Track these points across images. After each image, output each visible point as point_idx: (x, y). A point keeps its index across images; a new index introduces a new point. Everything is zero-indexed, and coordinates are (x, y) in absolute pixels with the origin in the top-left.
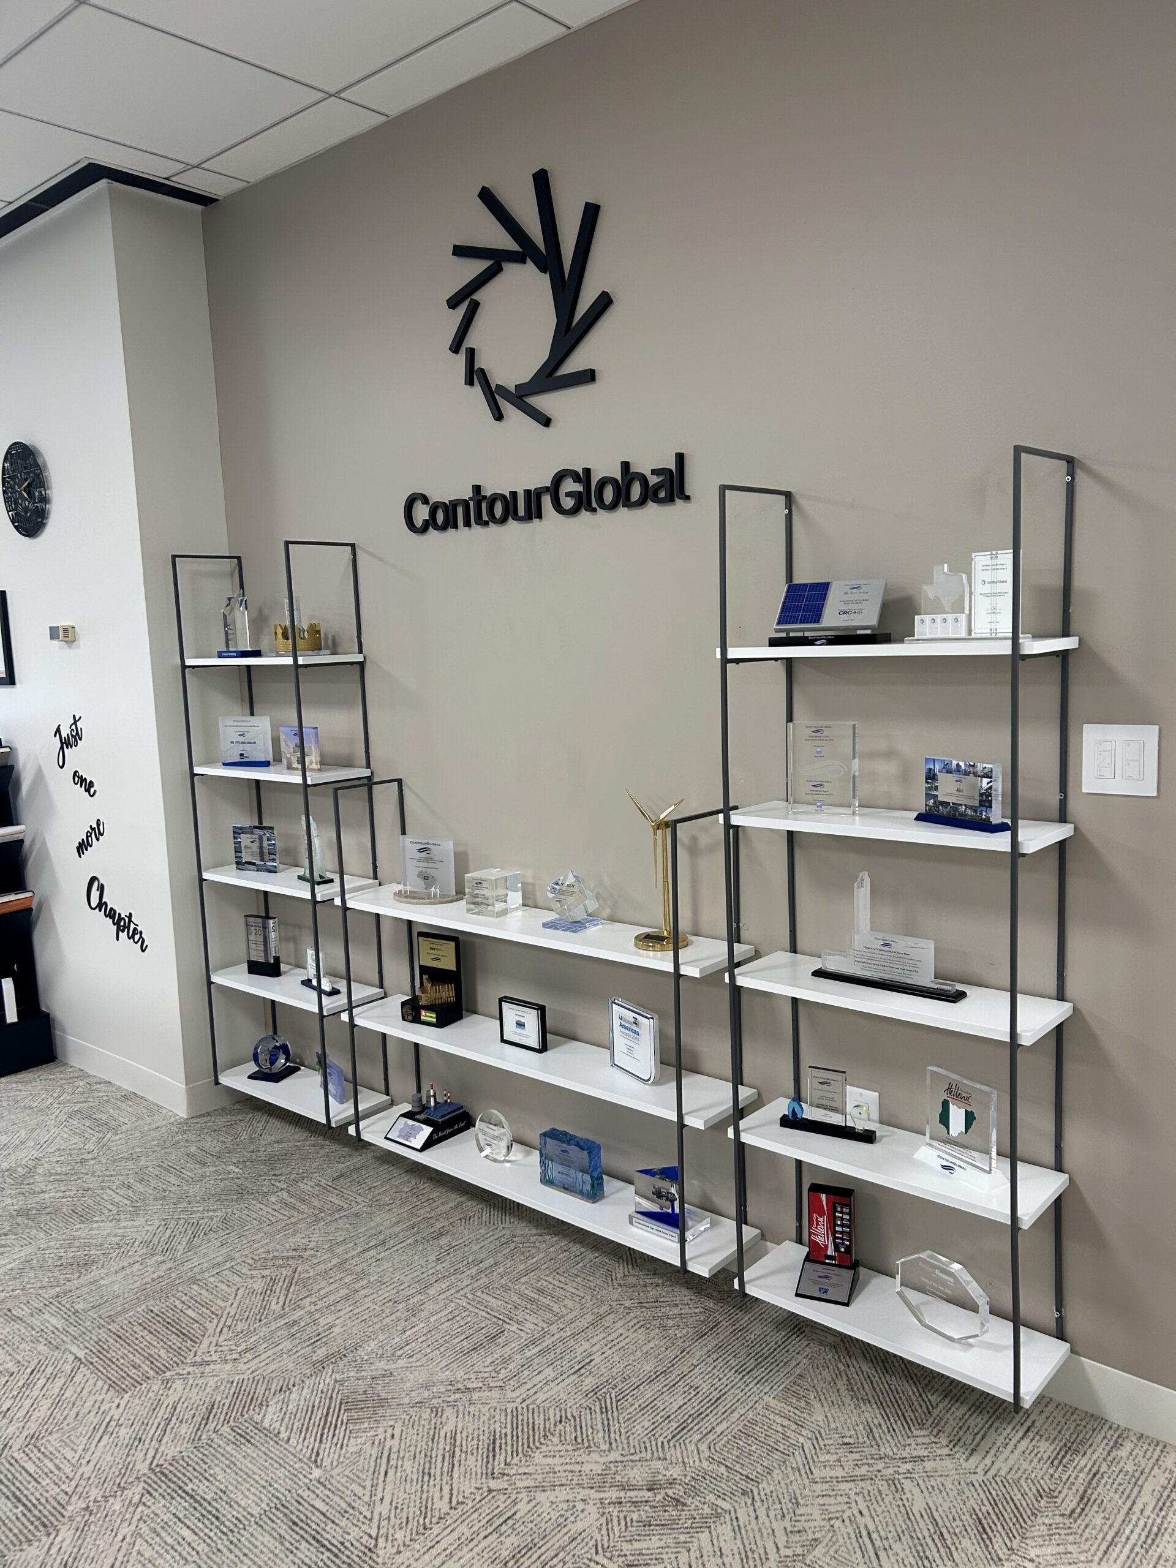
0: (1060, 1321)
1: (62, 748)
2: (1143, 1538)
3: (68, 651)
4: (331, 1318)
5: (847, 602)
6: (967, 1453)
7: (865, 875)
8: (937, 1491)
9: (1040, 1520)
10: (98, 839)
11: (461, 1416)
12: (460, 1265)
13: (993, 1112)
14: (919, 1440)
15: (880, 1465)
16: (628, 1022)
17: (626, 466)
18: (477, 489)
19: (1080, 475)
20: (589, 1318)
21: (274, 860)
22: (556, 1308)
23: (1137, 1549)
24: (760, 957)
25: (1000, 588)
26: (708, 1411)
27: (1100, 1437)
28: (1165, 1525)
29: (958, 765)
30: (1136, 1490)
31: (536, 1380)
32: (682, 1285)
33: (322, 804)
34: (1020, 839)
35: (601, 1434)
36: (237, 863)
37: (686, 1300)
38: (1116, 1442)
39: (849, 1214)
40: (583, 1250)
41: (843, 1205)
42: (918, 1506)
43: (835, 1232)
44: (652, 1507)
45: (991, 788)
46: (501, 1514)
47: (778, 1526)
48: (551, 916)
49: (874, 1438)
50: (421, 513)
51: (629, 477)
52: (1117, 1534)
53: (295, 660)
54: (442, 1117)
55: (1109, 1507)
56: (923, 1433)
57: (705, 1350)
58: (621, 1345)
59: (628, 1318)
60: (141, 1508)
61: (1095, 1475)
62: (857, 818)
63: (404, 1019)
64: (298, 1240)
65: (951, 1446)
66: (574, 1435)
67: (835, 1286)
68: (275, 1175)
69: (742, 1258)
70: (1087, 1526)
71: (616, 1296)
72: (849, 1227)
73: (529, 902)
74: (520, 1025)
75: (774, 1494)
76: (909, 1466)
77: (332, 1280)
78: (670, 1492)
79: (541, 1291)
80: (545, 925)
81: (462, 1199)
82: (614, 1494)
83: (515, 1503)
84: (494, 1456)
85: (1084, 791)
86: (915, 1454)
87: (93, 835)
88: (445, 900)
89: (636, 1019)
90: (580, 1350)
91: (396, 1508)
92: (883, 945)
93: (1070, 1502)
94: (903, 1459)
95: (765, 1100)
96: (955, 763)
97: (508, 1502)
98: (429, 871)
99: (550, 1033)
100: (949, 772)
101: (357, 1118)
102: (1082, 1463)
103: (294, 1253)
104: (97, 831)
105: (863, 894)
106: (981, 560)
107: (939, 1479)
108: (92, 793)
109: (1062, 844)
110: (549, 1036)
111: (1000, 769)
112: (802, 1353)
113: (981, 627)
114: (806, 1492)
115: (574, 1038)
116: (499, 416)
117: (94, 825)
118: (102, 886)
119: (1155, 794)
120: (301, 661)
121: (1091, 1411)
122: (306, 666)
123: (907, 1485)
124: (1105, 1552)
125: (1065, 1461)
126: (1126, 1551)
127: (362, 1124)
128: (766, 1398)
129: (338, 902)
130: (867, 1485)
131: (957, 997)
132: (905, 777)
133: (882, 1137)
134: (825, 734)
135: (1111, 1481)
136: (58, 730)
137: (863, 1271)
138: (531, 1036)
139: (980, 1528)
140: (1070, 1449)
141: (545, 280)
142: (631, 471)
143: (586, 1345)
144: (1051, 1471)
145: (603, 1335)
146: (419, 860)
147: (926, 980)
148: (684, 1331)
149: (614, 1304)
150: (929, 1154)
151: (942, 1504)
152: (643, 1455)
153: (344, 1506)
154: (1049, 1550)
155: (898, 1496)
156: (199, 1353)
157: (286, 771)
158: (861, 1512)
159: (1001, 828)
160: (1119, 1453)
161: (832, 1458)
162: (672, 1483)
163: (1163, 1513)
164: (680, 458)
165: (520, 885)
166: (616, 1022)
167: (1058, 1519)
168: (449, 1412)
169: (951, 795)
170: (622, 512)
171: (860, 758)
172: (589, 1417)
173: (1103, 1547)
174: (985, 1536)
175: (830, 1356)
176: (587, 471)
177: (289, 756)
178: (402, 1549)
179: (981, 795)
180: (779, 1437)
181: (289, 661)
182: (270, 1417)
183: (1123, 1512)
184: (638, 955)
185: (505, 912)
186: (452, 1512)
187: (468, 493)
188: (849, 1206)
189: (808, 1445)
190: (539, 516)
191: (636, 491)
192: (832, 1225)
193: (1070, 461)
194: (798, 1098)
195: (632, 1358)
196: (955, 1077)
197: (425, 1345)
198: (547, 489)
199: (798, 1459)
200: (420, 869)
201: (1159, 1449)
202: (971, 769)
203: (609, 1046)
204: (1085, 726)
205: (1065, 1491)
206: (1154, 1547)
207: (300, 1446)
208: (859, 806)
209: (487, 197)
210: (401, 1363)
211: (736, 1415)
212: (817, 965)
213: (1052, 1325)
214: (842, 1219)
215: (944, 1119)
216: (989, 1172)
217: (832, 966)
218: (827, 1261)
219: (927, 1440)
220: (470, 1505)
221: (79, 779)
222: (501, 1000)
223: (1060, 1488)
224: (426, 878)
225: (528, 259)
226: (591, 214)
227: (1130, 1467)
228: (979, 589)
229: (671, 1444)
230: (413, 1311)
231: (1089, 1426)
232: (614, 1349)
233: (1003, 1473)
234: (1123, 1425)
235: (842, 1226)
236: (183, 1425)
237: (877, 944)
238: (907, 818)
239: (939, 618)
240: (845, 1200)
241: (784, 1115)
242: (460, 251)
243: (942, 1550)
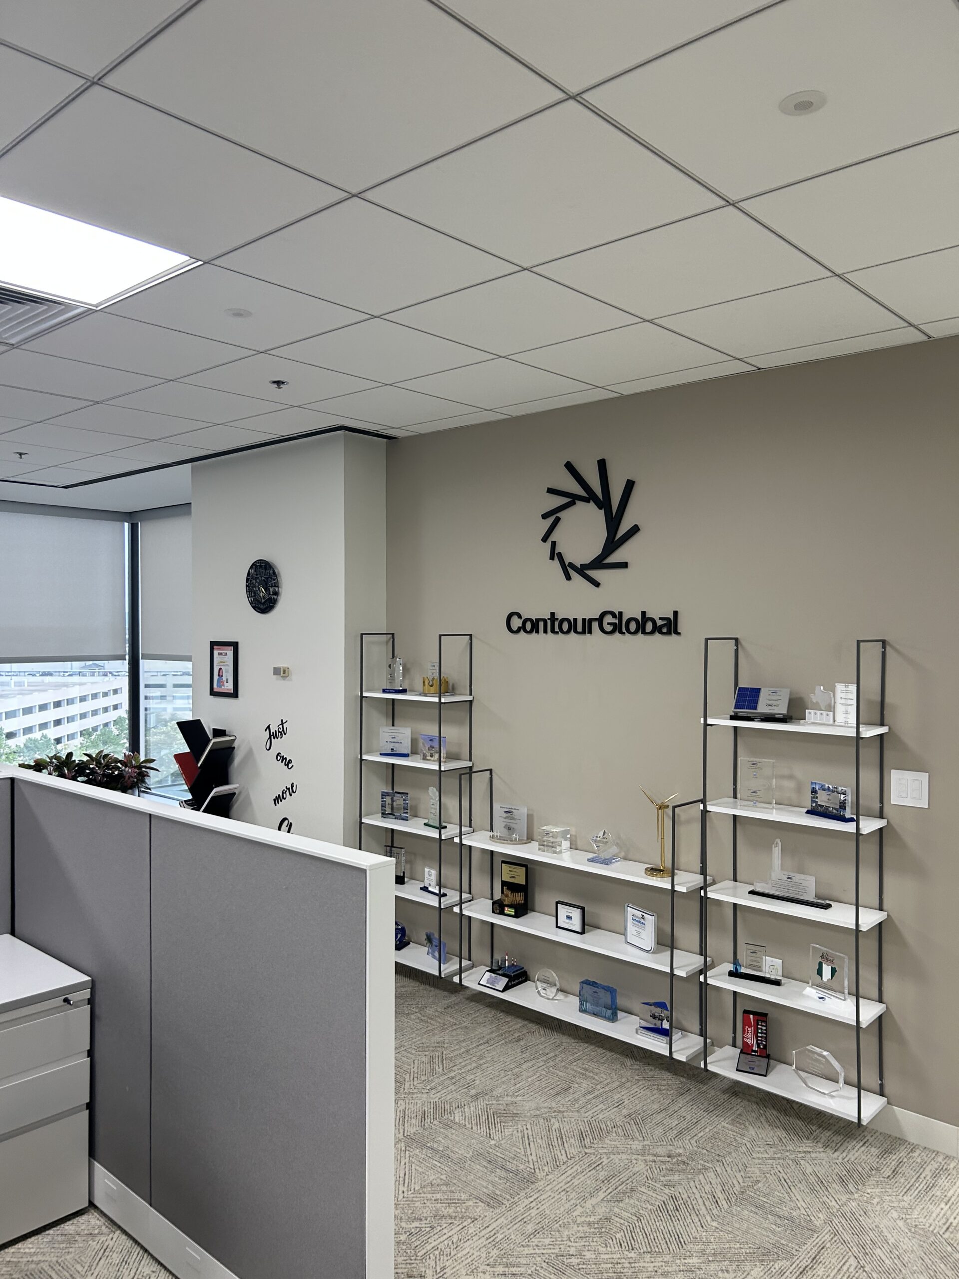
0: (881, 1086)
1: (270, 738)
2: (925, 1188)
3: (283, 681)
4: (472, 1077)
5: (770, 700)
6: (833, 1151)
7: (778, 840)
8: (818, 1165)
9: (872, 1178)
10: (291, 795)
11: (560, 1122)
12: (536, 1055)
13: (846, 969)
14: (807, 1145)
15: (788, 1154)
16: (637, 917)
17: (644, 613)
18: (553, 614)
19: (888, 648)
20: (617, 1083)
21: (407, 813)
22: (596, 1078)
23: (922, 1192)
24: (716, 884)
25: (850, 702)
26: (693, 1127)
27: (903, 1148)
28: (937, 1183)
29: (828, 787)
30: (922, 1170)
31: (596, 1109)
32: (665, 1070)
33: (451, 784)
34: (860, 826)
35: (637, 1133)
36: (382, 814)
37: (670, 1077)
38: (912, 1150)
39: (766, 1026)
40: (604, 1051)
41: (762, 1021)
42: (809, 1170)
43: (757, 1037)
44: (671, 1164)
45: (845, 800)
46: (595, 1163)
47: (738, 1175)
48: (591, 856)
49: (783, 1143)
50: (516, 623)
51: (645, 620)
52: (911, 1186)
53: (440, 699)
54: (513, 972)
55: (908, 1175)
56: (809, 1141)
57: (685, 1101)
58: (638, 1096)
59: (639, 1084)
60: (407, 1152)
61: (900, 1163)
62: (774, 810)
63: (493, 912)
64: (437, 1038)
65: (824, 1148)
66: (623, 1133)
67: (758, 1066)
68: (409, 1004)
69: (705, 1053)
70: (896, 1182)
71: (629, 1074)
72: (766, 1034)
73: (574, 846)
74: (569, 917)
75: (734, 1163)
76: (803, 1155)
77: (465, 1059)
78: (680, 1159)
79: (586, 1070)
80: (588, 860)
81: (526, 1022)
82: (651, 1158)
83: (600, 1158)
84: (584, 1139)
85: (892, 803)
86: (805, 1150)
87: (287, 792)
88: (521, 842)
89: (643, 916)
90: (616, 1098)
91: (540, 1158)
92: (788, 878)
93: (888, 1172)
94: (799, 1152)
95: (716, 964)
96: (827, 786)
97: (597, 1158)
98: (511, 825)
99: (587, 925)
100: (824, 790)
101: (460, 971)
102: (894, 1158)
103: (438, 1045)
104: (291, 790)
105: (777, 851)
106: (840, 687)
107: (819, 1161)
108: (290, 767)
109: (881, 830)
110: (586, 927)
111: (850, 790)
112: (739, 1105)
113: (840, 718)
114: (750, 1162)
115: (599, 928)
116: (568, 578)
117: (289, 786)
118: (291, 824)
119: (927, 807)
120: (443, 700)
121: (898, 1136)
122: (444, 703)
123: (802, 1162)
124: (906, 1193)
125: (885, 1156)
126: (916, 1192)
127: (463, 975)
128: (723, 1123)
129: (457, 840)
130: (782, 1161)
131: (827, 907)
132: (799, 789)
133: (785, 984)
134: (758, 766)
135: (908, 1165)
136: (269, 727)
137: (771, 1061)
138: (576, 925)
139: (841, 1180)
140: (887, 1152)
141: (602, 513)
142: (647, 616)
143: (618, 1096)
144: (878, 1160)
145: (627, 1091)
146: (505, 818)
147: (811, 898)
148: (672, 1092)
149: (629, 1078)
150: (811, 992)
151: (821, 1172)
152: (662, 1143)
153: (513, 1156)
154: (877, 1190)
155: (798, 1166)
156: (406, 1088)
157: (422, 761)
158: (779, 1172)
159: (851, 820)
160: (914, 1154)
161: (762, 1150)
162: (680, 1155)
163: (936, 1179)
164: (676, 613)
165: (569, 836)
166: (630, 917)
167: (882, 1179)
168: (553, 1120)
169: (825, 802)
170: (640, 635)
171: (776, 778)
172: (629, 1126)
173: (905, 1190)
174: (844, 1184)
175: (755, 1107)
176: (621, 613)
177: (425, 752)
178: (548, 1173)
179: (840, 803)
180: (733, 1140)
181: (436, 700)
182: (458, 1117)
183: (915, 1178)
184: (647, 878)
185: (560, 852)
186: (569, 1161)
187: (547, 616)
188: (765, 1022)
189: (748, 1145)
190: (590, 632)
191: (649, 627)
192: (756, 1033)
193: (884, 642)
194: (736, 962)
195: (645, 1102)
196: (825, 949)
197: (529, 1091)
198: (596, 619)
199: (744, 1149)
200: (506, 823)
201: (934, 1154)
202: (835, 790)
203: (624, 933)
204: (893, 771)
205: (885, 1168)
206: (930, 1191)
207: (479, 1131)
208: (776, 804)
209: (569, 466)
210: (519, 1098)
211: (707, 1130)
212: (751, 888)
213: (878, 1089)
214: (762, 1029)
215: (820, 972)
216: (845, 1000)
217: (759, 890)
218: (753, 1053)
219: (811, 1145)
220: (578, 1158)
221: (280, 757)
222: (557, 903)
223: (882, 1167)
224: (509, 829)
225: (591, 501)
226: (630, 486)
227: (919, 1160)
228: (839, 701)
229: (676, 1139)
230: (517, 1075)
231: (898, 1143)
232: (634, 1098)
233: (853, 1160)
234: (915, 1143)
235: (762, 1033)
236: (413, 1120)
237: (785, 878)
238: (801, 812)
239: (818, 712)
240: (764, 1019)
241: (731, 971)
242: (551, 491)
243: (823, 1188)
